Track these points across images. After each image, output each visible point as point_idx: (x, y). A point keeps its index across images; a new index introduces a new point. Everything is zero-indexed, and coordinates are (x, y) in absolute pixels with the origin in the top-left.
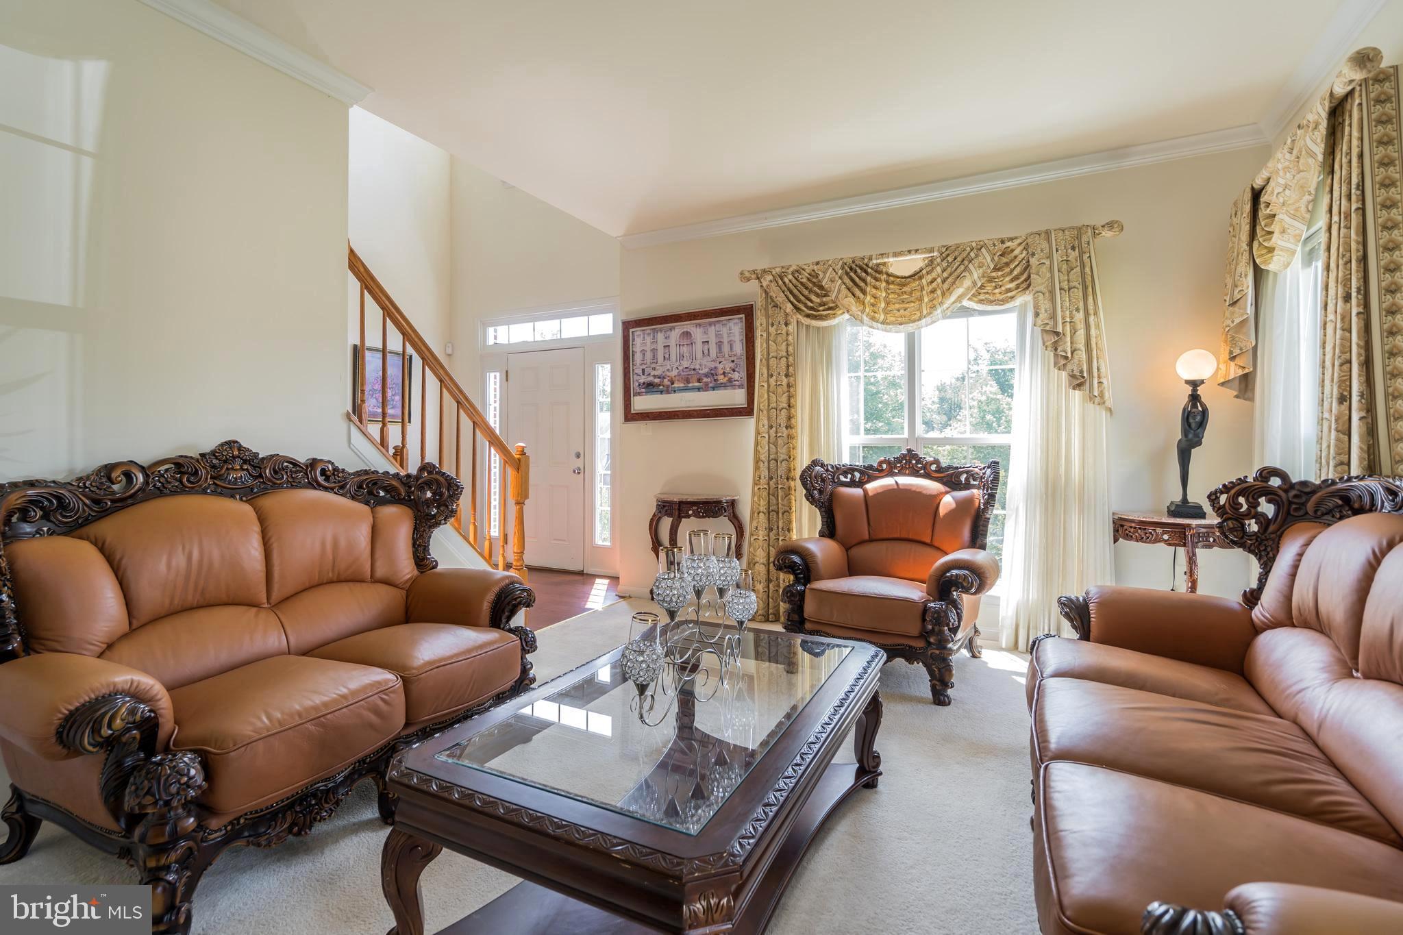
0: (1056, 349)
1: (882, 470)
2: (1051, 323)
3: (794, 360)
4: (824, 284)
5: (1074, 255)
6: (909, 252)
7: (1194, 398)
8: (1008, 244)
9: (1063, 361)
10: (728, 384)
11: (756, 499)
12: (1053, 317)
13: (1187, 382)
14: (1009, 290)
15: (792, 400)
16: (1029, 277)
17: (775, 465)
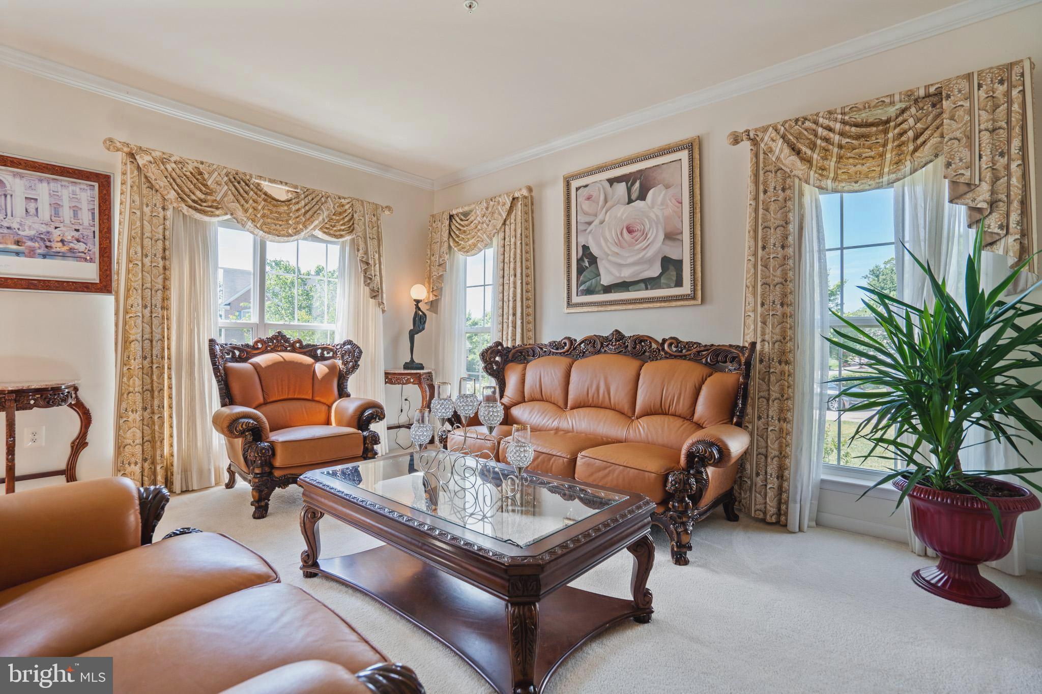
0: (366, 273)
1: (258, 348)
2: (366, 257)
3: (170, 245)
4: (209, 183)
5: (375, 219)
6: (281, 183)
7: (418, 308)
8: (343, 200)
9: (368, 280)
10: (69, 254)
11: (125, 379)
12: (366, 253)
13: (415, 300)
14: (340, 230)
15: (167, 283)
16: (353, 224)
17: (149, 344)
